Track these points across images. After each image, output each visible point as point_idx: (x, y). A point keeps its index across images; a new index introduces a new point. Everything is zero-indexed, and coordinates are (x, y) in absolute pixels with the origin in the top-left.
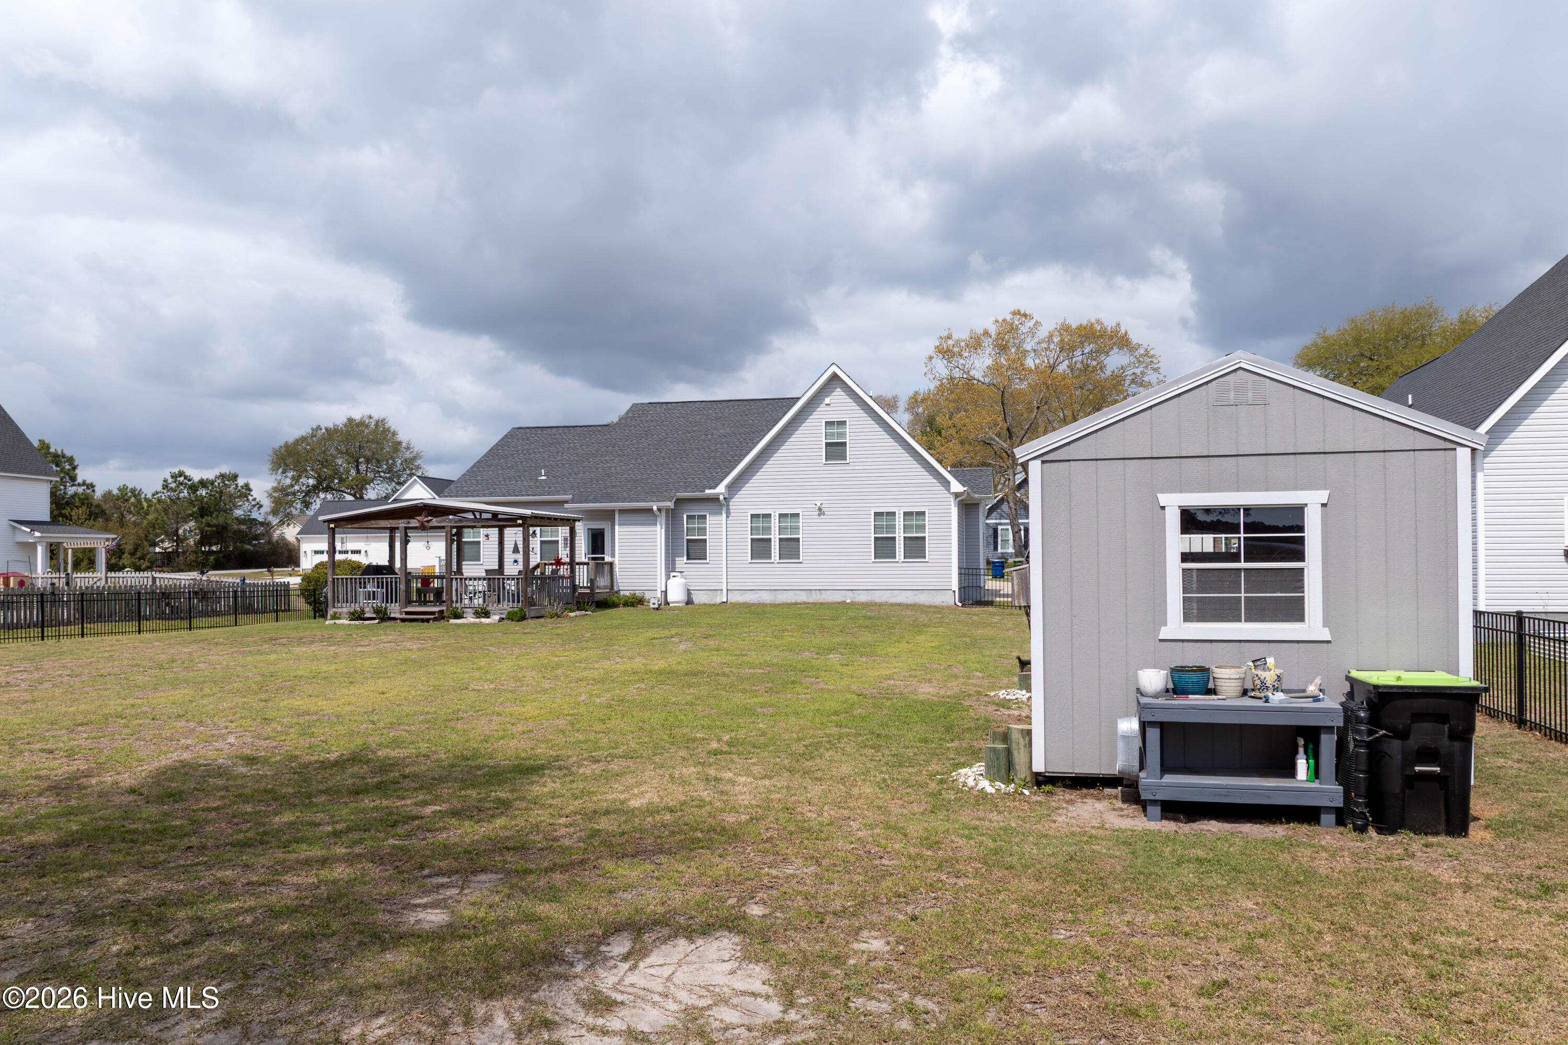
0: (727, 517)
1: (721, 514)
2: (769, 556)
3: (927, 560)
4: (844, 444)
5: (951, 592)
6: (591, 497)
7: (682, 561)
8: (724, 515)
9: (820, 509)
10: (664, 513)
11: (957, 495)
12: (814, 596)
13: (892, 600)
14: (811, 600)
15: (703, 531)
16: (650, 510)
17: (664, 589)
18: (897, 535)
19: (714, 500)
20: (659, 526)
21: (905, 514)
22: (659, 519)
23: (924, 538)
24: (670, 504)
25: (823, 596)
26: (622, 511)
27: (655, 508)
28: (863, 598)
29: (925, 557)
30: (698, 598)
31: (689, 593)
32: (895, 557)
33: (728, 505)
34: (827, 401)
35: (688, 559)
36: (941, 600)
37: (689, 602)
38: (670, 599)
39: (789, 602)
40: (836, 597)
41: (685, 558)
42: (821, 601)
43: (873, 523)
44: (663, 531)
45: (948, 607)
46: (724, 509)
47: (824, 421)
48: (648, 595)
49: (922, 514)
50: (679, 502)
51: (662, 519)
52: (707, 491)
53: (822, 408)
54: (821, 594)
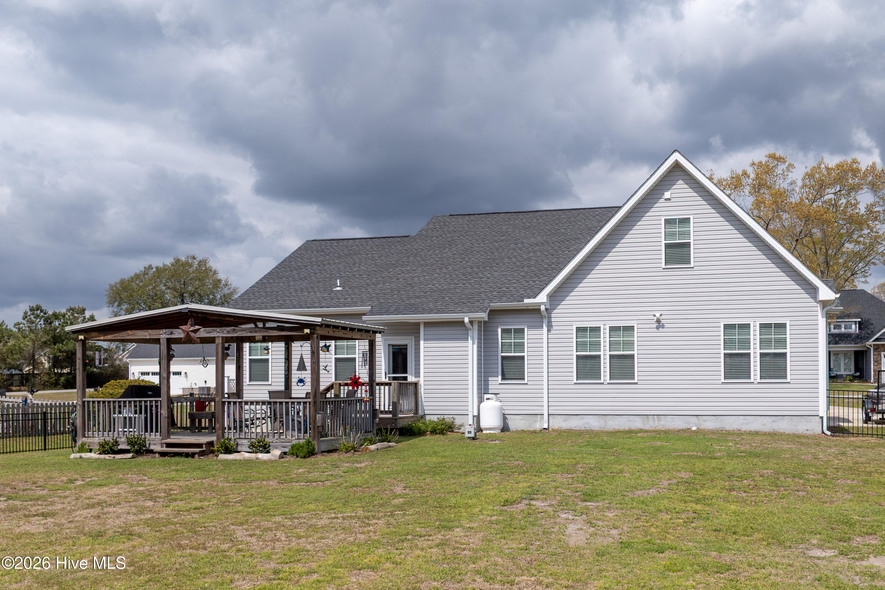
0: (549, 330)
1: (542, 327)
2: (597, 375)
3: (788, 380)
4: (688, 245)
5: (818, 418)
6: (393, 309)
7: (495, 382)
8: (545, 329)
9: (658, 321)
10: (476, 327)
11: (824, 304)
12: (651, 422)
13: (745, 428)
14: (647, 427)
15: (520, 346)
16: (461, 323)
17: (476, 414)
18: (752, 351)
19: (535, 311)
20: (470, 341)
21: (762, 326)
22: (470, 333)
23: (785, 354)
24: (484, 316)
25: (662, 422)
26: (429, 324)
27: (466, 320)
28: (709, 425)
29: (785, 377)
30: (515, 424)
31: (504, 417)
32: (749, 378)
33: (550, 317)
34: (667, 195)
35: (503, 379)
36: (805, 428)
37: (505, 429)
38: (483, 425)
39: (621, 428)
40: (678, 424)
41: (500, 377)
42: (660, 428)
43: (722, 338)
44: (475, 346)
45: (814, 437)
46: (545, 321)
47: (663, 219)
48: (458, 421)
49: (783, 326)
50: (493, 313)
51: (474, 333)
52: (526, 301)
53: (661, 203)
54: (659, 420)
